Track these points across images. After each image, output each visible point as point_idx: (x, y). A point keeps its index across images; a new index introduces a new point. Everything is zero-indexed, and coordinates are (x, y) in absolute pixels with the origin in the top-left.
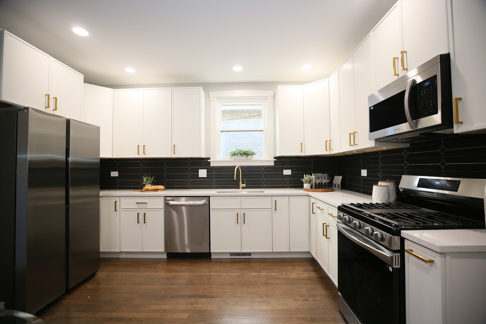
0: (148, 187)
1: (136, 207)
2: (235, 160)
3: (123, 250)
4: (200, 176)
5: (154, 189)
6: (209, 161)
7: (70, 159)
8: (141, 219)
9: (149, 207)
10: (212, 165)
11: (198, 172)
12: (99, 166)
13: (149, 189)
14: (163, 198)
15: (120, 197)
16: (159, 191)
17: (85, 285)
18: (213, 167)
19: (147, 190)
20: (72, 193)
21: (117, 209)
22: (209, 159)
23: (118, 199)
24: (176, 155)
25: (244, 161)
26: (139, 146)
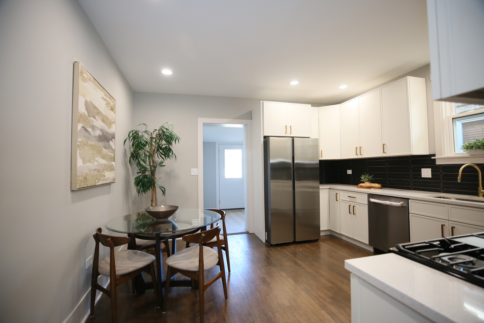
0: (367, 184)
1: (349, 200)
2: (472, 156)
3: (342, 233)
4: (423, 176)
5: (369, 186)
6: (432, 158)
7: (295, 162)
9: (357, 201)
10: (438, 163)
11: (421, 172)
12: (318, 166)
13: (364, 186)
14: (367, 195)
15: (339, 190)
16: (372, 188)
18: (439, 165)
19: (362, 187)
20: (297, 183)
21: (338, 199)
22: (434, 155)
23: (338, 192)
24: (386, 154)
25: (480, 157)
26: (356, 148)
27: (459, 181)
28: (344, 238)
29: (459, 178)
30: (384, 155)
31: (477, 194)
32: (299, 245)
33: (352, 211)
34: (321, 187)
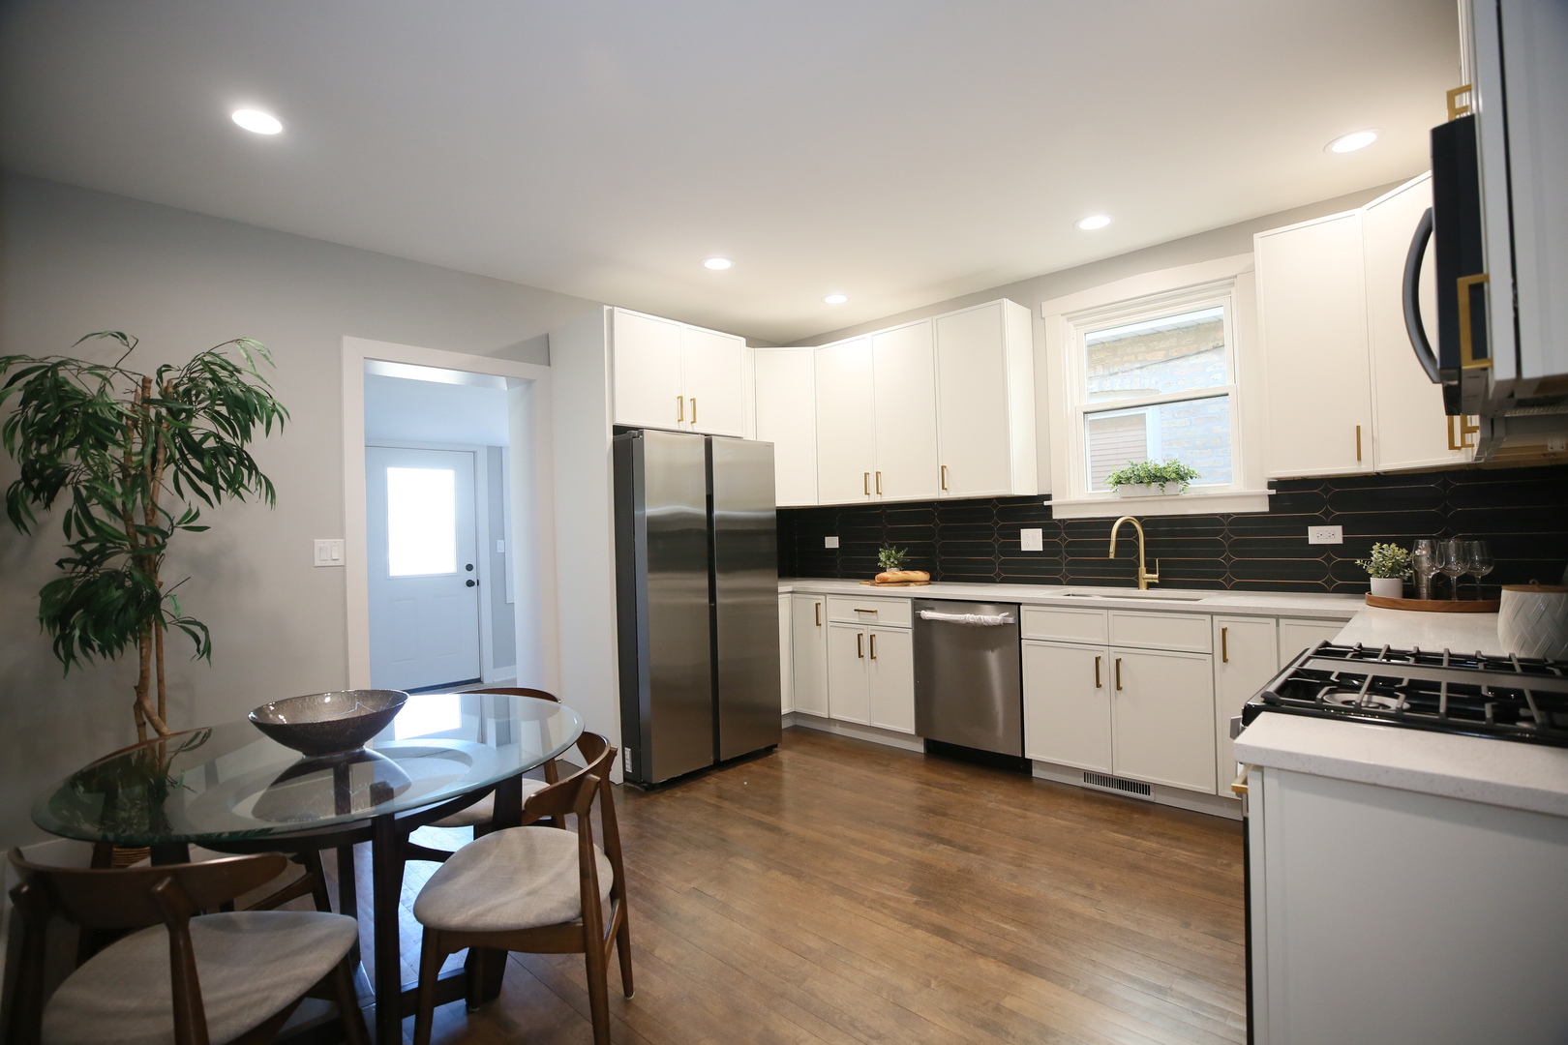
0: (893, 574)
1: (856, 620)
2: (1127, 500)
3: (834, 716)
4: (1024, 548)
5: (902, 579)
6: (1046, 503)
7: (717, 512)
8: (866, 648)
9: (881, 622)
10: (1056, 515)
11: (1019, 536)
12: (774, 526)
13: (889, 580)
14: (909, 602)
15: (825, 594)
16: (912, 584)
17: (750, 764)
18: (1060, 520)
19: (885, 582)
20: (721, 582)
21: (822, 620)
22: (1048, 497)
23: (821, 599)
24: (948, 493)
25: (1158, 501)
26: (866, 474)
27: (1112, 556)
28: (837, 730)
29: (1112, 549)
30: (944, 496)
31: (1136, 585)
32: (731, 770)
33: (866, 651)
34: (785, 587)
